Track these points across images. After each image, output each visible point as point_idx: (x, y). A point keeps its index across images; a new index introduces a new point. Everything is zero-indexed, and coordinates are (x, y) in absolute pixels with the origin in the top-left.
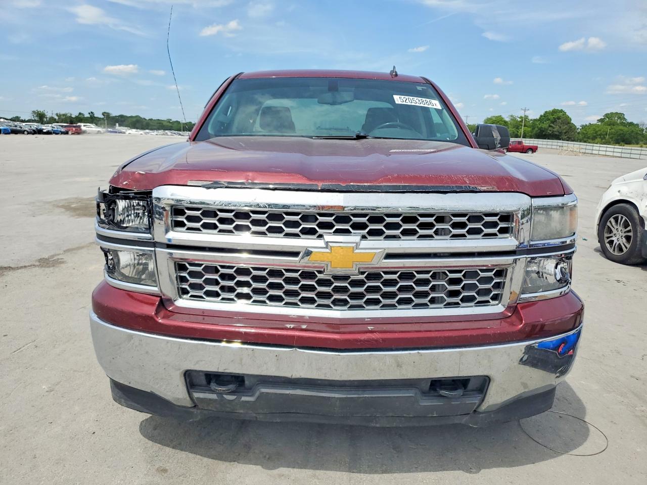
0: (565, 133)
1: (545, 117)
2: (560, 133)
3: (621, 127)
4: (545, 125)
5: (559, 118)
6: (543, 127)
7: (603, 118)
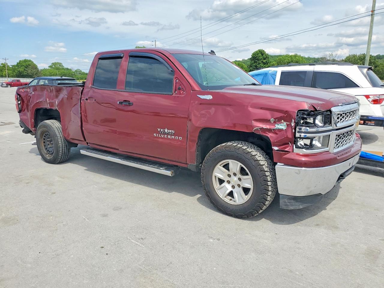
0: (36, 74)
1: (20, 64)
2: (32, 74)
3: (63, 71)
4: (21, 69)
5: (29, 65)
6: (20, 70)
7: (51, 65)
